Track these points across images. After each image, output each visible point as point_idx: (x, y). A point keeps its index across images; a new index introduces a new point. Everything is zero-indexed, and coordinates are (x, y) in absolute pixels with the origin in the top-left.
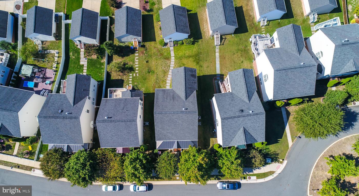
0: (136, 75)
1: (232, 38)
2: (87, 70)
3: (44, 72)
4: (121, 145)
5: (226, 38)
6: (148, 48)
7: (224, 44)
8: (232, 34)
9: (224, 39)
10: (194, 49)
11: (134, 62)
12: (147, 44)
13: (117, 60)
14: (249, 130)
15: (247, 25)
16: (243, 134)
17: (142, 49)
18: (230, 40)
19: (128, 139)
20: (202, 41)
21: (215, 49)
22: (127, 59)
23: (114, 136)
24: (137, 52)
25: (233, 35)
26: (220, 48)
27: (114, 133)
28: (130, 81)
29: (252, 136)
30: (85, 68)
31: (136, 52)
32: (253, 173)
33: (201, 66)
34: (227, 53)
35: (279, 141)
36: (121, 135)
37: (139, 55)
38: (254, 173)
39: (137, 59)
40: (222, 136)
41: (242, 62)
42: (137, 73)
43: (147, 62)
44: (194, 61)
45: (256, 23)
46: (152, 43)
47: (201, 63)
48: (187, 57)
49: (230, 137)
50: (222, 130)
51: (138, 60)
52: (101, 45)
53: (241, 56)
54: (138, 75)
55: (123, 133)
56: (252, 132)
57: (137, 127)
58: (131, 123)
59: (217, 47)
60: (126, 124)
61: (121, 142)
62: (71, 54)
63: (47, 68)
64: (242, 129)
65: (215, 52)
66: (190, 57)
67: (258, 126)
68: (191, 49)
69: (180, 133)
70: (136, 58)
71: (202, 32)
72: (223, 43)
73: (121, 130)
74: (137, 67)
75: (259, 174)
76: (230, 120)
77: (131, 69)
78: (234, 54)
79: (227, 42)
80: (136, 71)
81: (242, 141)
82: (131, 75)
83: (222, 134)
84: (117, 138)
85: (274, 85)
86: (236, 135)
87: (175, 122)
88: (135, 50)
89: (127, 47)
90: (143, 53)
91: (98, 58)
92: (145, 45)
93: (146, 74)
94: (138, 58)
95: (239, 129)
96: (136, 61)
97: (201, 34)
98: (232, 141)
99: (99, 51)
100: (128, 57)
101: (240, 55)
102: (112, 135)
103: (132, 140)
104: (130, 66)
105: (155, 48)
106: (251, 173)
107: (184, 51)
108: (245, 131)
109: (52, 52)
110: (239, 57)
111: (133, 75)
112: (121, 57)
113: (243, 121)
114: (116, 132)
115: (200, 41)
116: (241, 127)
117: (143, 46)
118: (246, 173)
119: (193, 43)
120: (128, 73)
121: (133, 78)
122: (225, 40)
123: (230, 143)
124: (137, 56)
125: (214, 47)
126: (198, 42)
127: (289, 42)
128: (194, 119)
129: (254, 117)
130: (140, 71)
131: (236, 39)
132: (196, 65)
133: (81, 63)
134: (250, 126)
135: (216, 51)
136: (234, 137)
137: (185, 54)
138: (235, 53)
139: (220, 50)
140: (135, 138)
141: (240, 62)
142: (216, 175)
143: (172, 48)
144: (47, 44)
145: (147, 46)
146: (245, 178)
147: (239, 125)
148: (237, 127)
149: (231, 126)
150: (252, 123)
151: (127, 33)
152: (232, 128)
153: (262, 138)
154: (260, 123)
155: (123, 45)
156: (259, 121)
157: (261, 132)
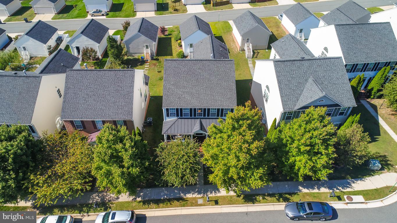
1: (267, 53)
4: (99, 115)
5: (259, 53)
6: (162, 61)
7: (258, 57)
9: (256, 54)
12: (161, 58)
14: (323, 83)
16: (314, 84)
17: (154, 62)
18: (264, 54)
19: (114, 103)
23: (91, 97)
24: (148, 64)
25: (267, 50)
26: (253, 61)
27: (91, 92)
31: (146, 64)
32: (354, 190)
36: (103, 95)
37: (149, 67)
38: (356, 190)
40: (280, 90)
43: (159, 72)
46: (168, 57)
49: (294, 93)
50: (278, 80)
51: (147, 71)
52: (103, 59)
55: (107, 91)
56: (330, 87)
57: (134, 82)
58: (125, 73)
59: (249, 60)
60: (115, 75)
61: (101, 109)
64: (310, 80)
67: (337, 78)
69: (205, 94)
73: (105, 86)
75: (366, 190)
76: (289, 63)
79: (261, 56)
81: (316, 94)
83: (279, 86)
84: (95, 101)
85: (340, 43)
86: (303, 90)
87: (197, 75)
88: (146, 62)
89: (136, 60)
90: (155, 65)
92: (159, 59)
93: (157, 81)
94: (148, 69)
95: (306, 80)
98: (298, 100)
99: (99, 64)
102: (88, 95)
103: (121, 106)
106: (349, 190)
114: (96, 89)
116: (309, 77)
117: (157, 60)
118: (337, 189)
123: (296, 105)
124: (147, 68)
125: (246, 61)
128: (228, 70)
134: (324, 77)
135: (249, 63)
136: (300, 94)
140: (126, 102)
142: (279, 194)
144: (37, 59)
146: (339, 198)
147: (304, 73)
148: (303, 76)
149: (292, 74)
150: (325, 71)
151: (139, 31)
152: (294, 77)
153: (350, 99)
154: (338, 73)
155: (131, 58)
156: (336, 70)
157: (345, 88)
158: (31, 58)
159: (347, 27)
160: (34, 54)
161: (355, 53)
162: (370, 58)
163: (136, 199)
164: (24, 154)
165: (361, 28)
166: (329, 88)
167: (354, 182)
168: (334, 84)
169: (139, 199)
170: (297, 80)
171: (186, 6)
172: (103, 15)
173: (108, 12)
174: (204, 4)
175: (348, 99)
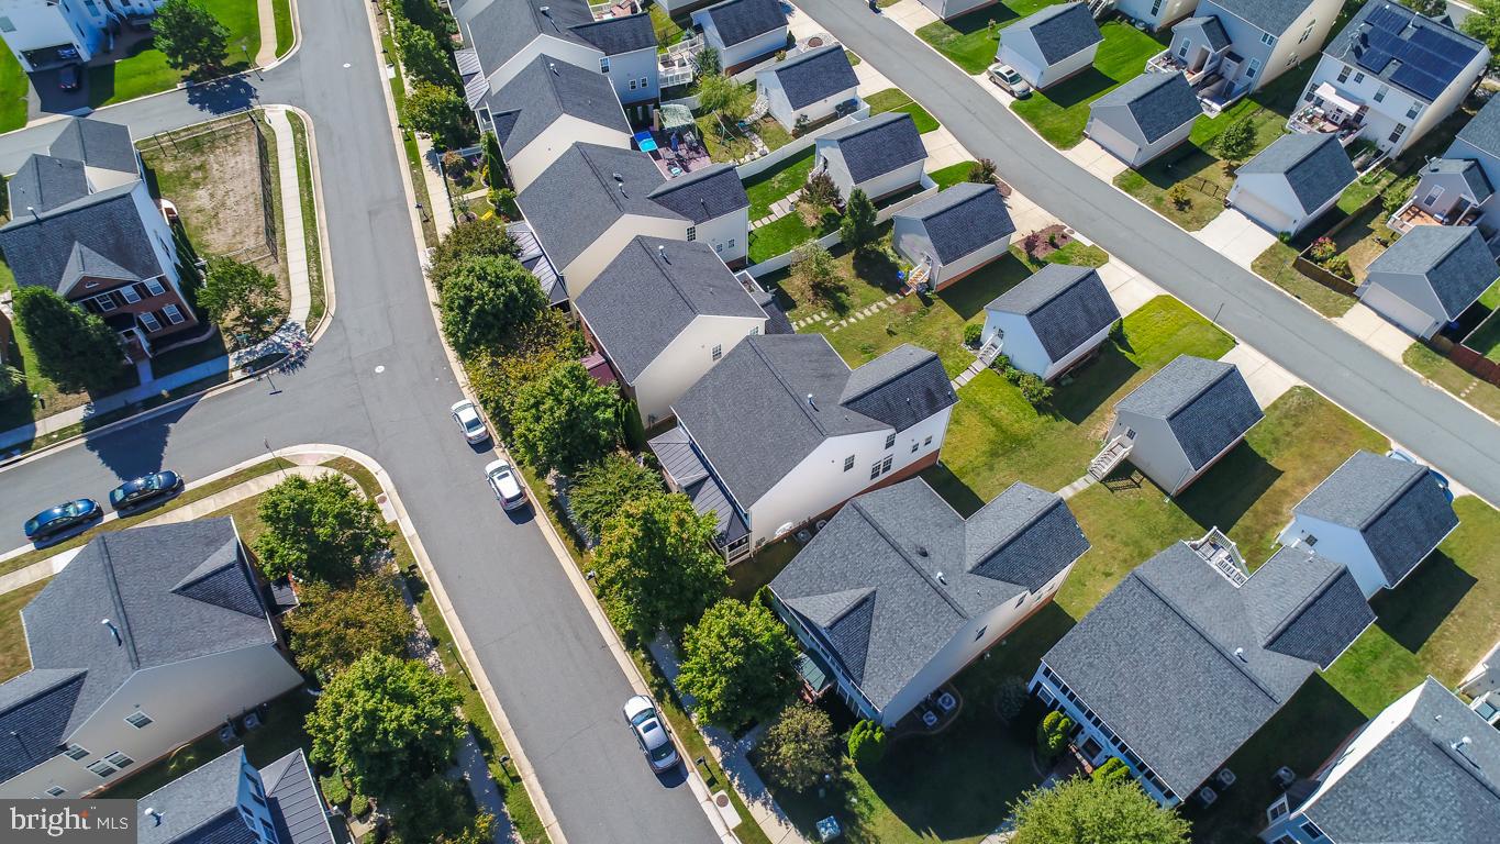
0: (833, 326)
1: (1158, 503)
2: (765, 226)
3: (695, 155)
4: (608, 339)
5: (1139, 487)
6: (932, 313)
7: (1117, 492)
8: (1167, 494)
9: (1129, 481)
10: (1030, 423)
11: (866, 305)
12: (940, 306)
13: (843, 269)
14: (878, 618)
15: (1240, 522)
16: (850, 602)
17: (917, 303)
18: (1143, 502)
19: (635, 339)
20: (1069, 428)
21: (1079, 477)
22: (861, 287)
23: (623, 303)
24: (900, 297)
25: (1167, 500)
26: (1093, 487)
28: (804, 320)
29: (866, 645)
30: (766, 221)
31: (897, 294)
32: (746, 805)
33: (991, 469)
34: (1095, 517)
36: (637, 314)
37: (894, 305)
38: (750, 809)
39: (878, 307)
41: (1108, 575)
42: (841, 325)
43: (890, 332)
44: (992, 442)
45: (1269, 542)
46: (954, 317)
47: (1001, 463)
48: (986, 417)
49: (816, 580)
51: (877, 310)
53: (1125, 561)
54: (834, 330)
55: (645, 313)
56: (880, 637)
59: (1088, 476)
60: (673, 299)
61: (617, 332)
62: (781, 175)
63: (709, 155)
64: (865, 591)
65: (1069, 482)
66: (995, 424)
67: (911, 640)
68: (1021, 415)
69: (734, 446)
70: (881, 304)
71: (1096, 414)
72: (1117, 488)
73: (649, 303)
74: (856, 318)
75: (757, 826)
77: (841, 310)
78: (1113, 537)
79: (1130, 496)
80: (843, 323)
82: (824, 315)
84: (622, 314)
86: (833, 591)
87: (756, 405)
88: (902, 289)
89: (895, 268)
90: (907, 310)
91: (814, 228)
92: (932, 303)
93: (856, 347)
94: (884, 306)
95: (859, 584)
96: (874, 308)
97: (1090, 412)
98: (808, 595)
100: (869, 287)
101: (1121, 556)
103: (637, 351)
104: (847, 303)
105: (946, 329)
106: (743, 797)
107: (997, 401)
108: (865, 604)
109: (759, 144)
110: (1114, 558)
111: (828, 319)
112: (854, 272)
113: (894, 570)
114: (638, 298)
115: (1066, 423)
116: (869, 587)
117: (928, 302)
118: (732, 775)
119: (1041, 408)
120: (825, 306)
121: (821, 323)
122: (1130, 486)
123: (796, 597)
124: (886, 302)
125: (1082, 472)
126: (1057, 418)
127: (1281, 597)
128: (802, 444)
130: (851, 330)
131: (1163, 517)
132: (984, 453)
133: (774, 207)
134: (893, 612)
135: (1075, 484)
136: (821, 593)
137: (991, 407)
138: (1116, 539)
139: (1087, 493)
140: (646, 352)
141: (1101, 568)
142: (664, 679)
143: (979, 366)
144: (772, 126)
145: (933, 310)
146: (712, 783)
147: (873, 571)
148: (862, 573)
149: (851, 551)
150: (908, 606)
151: (926, 220)
152: (847, 558)
153: (886, 690)
154: (926, 634)
155: (891, 259)
156: (928, 626)
157: (903, 667)
158: (768, 115)
159: (1157, 605)
160: (775, 112)
163: (553, 487)
164: (492, 314)
165: (1186, 641)
166: (876, 636)
167: (765, 804)
168: (894, 640)
169: (555, 492)
170: (847, 567)
171: (1229, 207)
172: (1012, 93)
173: (1037, 89)
174: (1282, 240)
175: (882, 688)
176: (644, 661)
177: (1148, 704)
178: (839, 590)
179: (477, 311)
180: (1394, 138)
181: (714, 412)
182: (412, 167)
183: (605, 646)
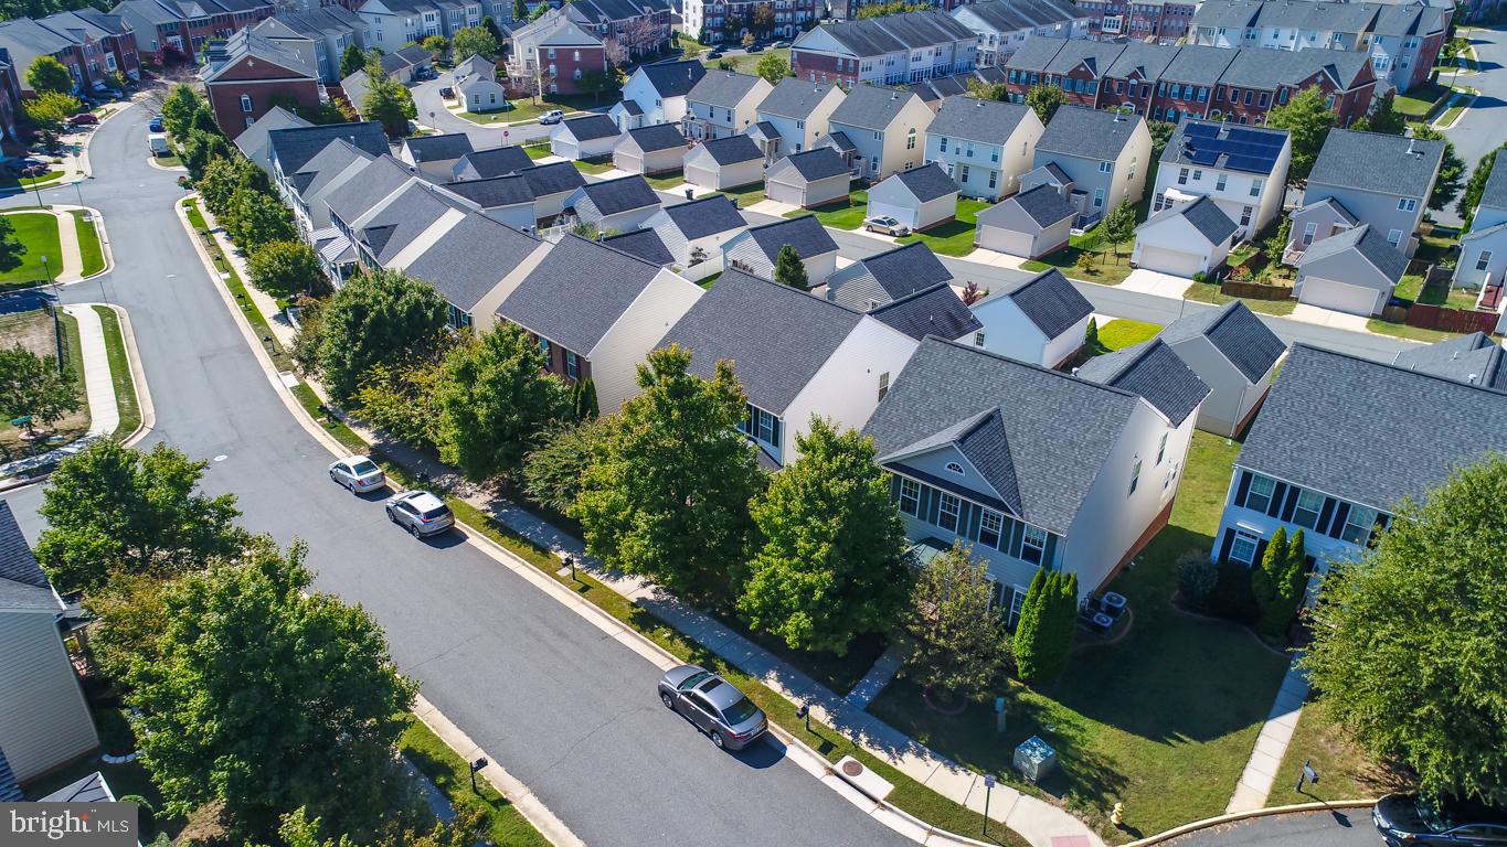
4: (548, 327)
8: (1227, 436)
14: (1014, 436)
18: (1205, 448)
19: (583, 315)
23: (562, 291)
25: (1230, 442)
29: (1011, 467)
32: (892, 765)
35: (1181, 741)
36: (581, 294)
38: (899, 767)
49: (912, 426)
55: (591, 289)
56: (1027, 454)
57: (643, 288)
60: (626, 266)
61: (558, 317)
67: (1071, 443)
73: (595, 280)
76: (962, 355)
78: (1193, 477)
84: (561, 301)
86: (940, 429)
98: (906, 445)
101: (1214, 489)
102: (560, 286)
103: (590, 325)
106: (882, 756)
108: (991, 420)
110: (1207, 491)
114: (580, 281)
118: (855, 735)
123: (889, 453)
129: (1074, 390)
134: (1032, 422)
136: (926, 436)
138: (1198, 478)
140: (601, 321)
146: (826, 748)
147: (985, 392)
148: (971, 398)
149: (947, 382)
150: (1051, 409)
152: (945, 391)
153: (1061, 510)
154: (1089, 429)
156: (1088, 420)
157: (1073, 475)
161: (1301, 449)
162: (1354, 484)
163: (488, 511)
166: (1020, 455)
167: (920, 754)
168: (1047, 451)
169: (491, 515)
170: (949, 399)
171: (1136, 268)
172: (892, 234)
173: (914, 231)
174: (1198, 280)
175: (1056, 508)
176: (671, 639)
177: (1400, 464)
178: (948, 426)
179: (372, 320)
180: (1245, 221)
181: (707, 341)
182: (255, 327)
183: (605, 636)
